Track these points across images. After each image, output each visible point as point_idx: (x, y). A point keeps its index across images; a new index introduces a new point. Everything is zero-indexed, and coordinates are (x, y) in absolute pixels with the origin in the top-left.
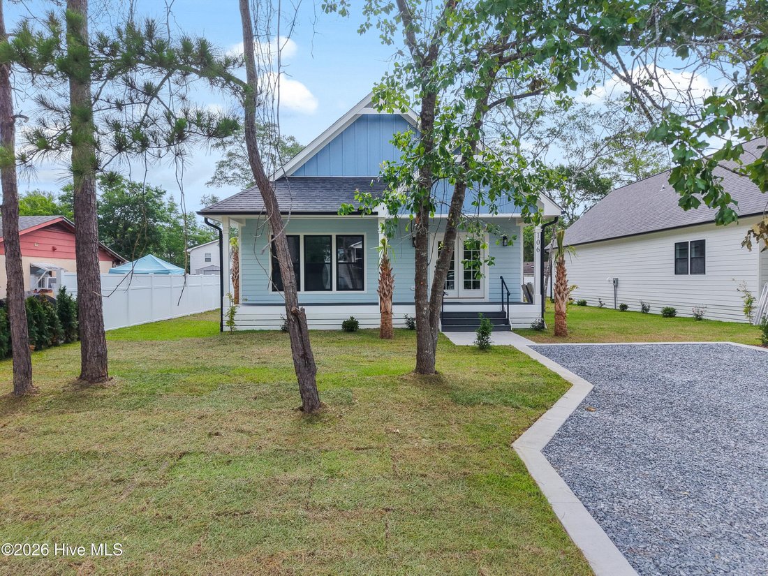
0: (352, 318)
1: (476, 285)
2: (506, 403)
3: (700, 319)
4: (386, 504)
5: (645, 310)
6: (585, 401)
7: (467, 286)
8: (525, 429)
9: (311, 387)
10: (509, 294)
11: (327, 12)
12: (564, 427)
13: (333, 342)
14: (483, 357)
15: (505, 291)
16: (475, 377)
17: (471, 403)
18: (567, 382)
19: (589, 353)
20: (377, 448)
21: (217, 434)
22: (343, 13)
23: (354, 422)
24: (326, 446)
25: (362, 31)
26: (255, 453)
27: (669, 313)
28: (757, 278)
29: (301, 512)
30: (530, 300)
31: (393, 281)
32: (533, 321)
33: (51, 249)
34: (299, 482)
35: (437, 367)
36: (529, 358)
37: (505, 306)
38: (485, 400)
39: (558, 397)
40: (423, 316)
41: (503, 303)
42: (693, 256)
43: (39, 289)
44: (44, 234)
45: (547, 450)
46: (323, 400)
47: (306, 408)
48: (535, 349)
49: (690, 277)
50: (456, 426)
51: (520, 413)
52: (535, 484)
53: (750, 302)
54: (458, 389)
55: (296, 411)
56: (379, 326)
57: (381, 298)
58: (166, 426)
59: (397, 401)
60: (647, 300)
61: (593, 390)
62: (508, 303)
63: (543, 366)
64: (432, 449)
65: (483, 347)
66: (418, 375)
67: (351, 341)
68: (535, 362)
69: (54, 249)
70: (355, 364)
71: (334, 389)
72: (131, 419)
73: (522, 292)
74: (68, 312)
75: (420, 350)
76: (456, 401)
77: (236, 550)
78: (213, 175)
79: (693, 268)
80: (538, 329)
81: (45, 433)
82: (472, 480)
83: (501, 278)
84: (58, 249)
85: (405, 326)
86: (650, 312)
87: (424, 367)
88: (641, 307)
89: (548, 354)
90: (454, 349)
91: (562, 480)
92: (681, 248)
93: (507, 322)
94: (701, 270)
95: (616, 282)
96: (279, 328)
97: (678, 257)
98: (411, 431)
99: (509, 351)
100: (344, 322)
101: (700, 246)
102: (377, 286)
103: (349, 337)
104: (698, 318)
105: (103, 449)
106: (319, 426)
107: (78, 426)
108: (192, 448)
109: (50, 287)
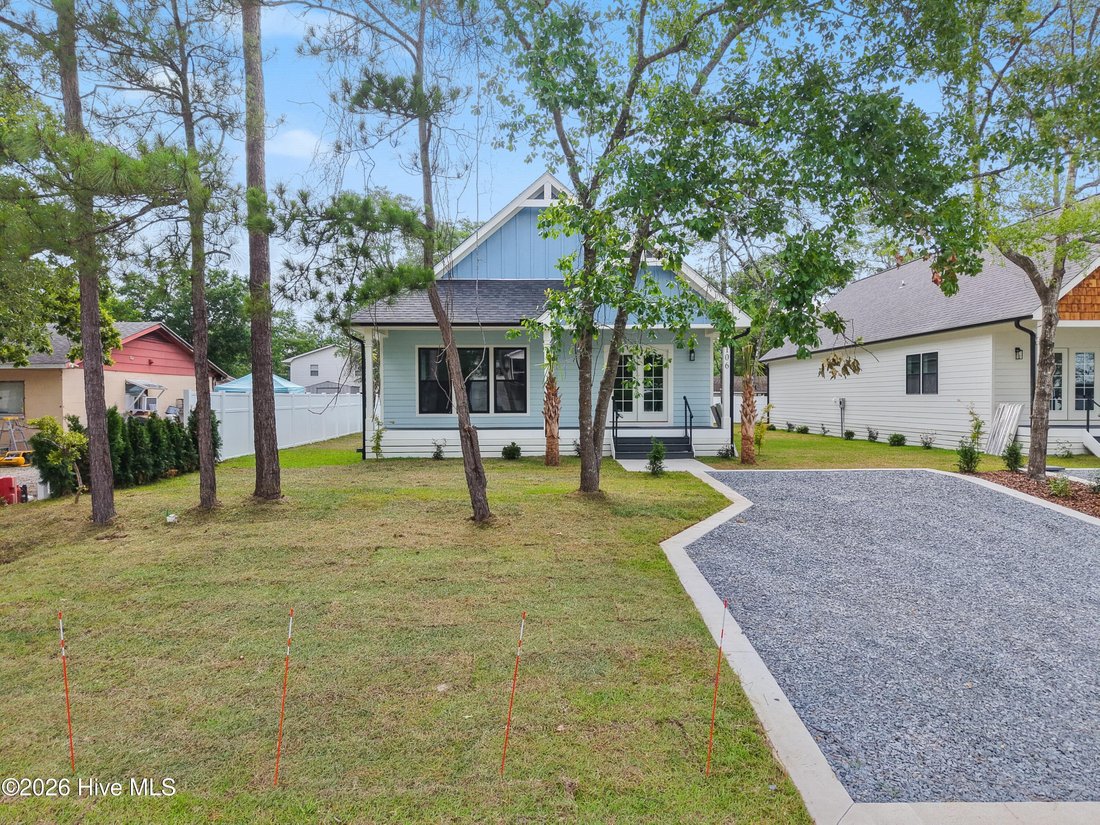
0: (513, 444)
1: (659, 407)
2: (662, 515)
3: (929, 448)
4: (550, 575)
5: (872, 438)
6: (739, 515)
7: (648, 407)
8: (674, 534)
9: (481, 498)
10: (691, 417)
11: (495, 148)
12: (711, 533)
13: (493, 468)
14: (653, 483)
15: (688, 414)
16: (640, 497)
17: (629, 515)
18: (728, 501)
19: (767, 478)
20: (542, 544)
21: (401, 536)
22: (511, 148)
23: (521, 528)
24: (499, 543)
25: (529, 160)
26: (438, 547)
27: (898, 441)
28: (989, 399)
29: (484, 579)
30: (719, 425)
31: (560, 401)
32: (720, 447)
33: (147, 362)
34: (478, 563)
35: (600, 487)
36: (702, 482)
37: (689, 431)
38: (643, 512)
39: (715, 512)
40: (587, 435)
41: (686, 428)
42: (926, 372)
43: (135, 411)
44: (141, 344)
45: (689, 547)
46: (493, 510)
47: (477, 518)
48: (713, 475)
49: (921, 397)
50: (612, 531)
51: (674, 523)
52: (670, 565)
53: (978, 426)
54: (620, 505)
55: (468, 520)
56: (544, 454)
57: (547, 421)
58: (352, 530)
59: (561, 513)
60: (875, 426)
61: (753, 508)
62: (691, 428)
63: (711, 488)
64: (589, 545)
65: (656, 473)
66: (582, 493)
67: (513, 468)
68: (706, 485)
69: (150, 363)
70: (519, 486)
71: (501, 505)
72: (316, 526)
73: (712, 415)
75: (584, 468)
76: (616, 513)
77: (439, 597)
79: (926, 385)
80: (726, 456)
81: (248, 536)
82: (618, 563)
83: (685, 398)
84: (155, 362)
85: (575, 454)
86: (878, 440)
87: (588, 486)
88: (868, 434)
89: (723, 479)
90: (625, 474)
91: (694, 565)
92: (913, 362)
93: (689, 448)
94: (932, 388)
95: (842, 403)
96: (431, 455)
97: (910, 373)
98: (572, 534)
99: (685, 476)
100: (505, 448)
101: (932, 359)
102: (542, 407)
103: (511, 464)
104: (927, 446)
105: (306, 545)
106: (490, 531)
107: (273, 531)
108: (383, 544)
109: (148, 408)
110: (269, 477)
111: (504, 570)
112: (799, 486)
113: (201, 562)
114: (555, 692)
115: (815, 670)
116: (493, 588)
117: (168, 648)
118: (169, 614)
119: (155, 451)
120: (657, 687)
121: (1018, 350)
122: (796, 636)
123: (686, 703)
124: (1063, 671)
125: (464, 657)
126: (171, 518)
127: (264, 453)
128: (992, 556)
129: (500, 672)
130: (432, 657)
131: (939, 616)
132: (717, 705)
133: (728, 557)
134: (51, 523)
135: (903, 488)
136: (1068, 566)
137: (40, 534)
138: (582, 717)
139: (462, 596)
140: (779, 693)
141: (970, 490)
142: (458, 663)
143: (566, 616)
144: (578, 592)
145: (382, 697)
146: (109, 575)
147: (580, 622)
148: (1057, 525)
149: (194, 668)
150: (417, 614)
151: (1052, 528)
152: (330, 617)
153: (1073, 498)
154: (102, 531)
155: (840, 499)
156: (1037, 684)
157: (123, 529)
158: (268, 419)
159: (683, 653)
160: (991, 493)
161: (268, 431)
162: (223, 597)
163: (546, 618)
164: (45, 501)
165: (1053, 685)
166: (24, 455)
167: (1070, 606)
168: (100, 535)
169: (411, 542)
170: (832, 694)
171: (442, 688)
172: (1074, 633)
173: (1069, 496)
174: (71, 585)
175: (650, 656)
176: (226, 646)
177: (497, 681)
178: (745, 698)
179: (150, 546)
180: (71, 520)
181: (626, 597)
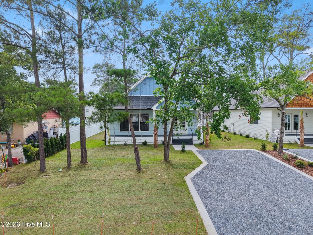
0: (145, 141)
2: (185, 168)
4: (157, 188)
5: (241, 135)
6: (204, 167)
8: (188, 174)
9: (139, 165)
12: (197, 173)
13: (140, 149)
14: (184, 155)
16: (179, 161)
17: (177, 168)
18: (202, 162)
19: (212, 153)
20: (155, 178)
21: (119, 176)
23: (149, 173)
24: (144, 178)
26: (129, 179)
27: (248, 136)
28: (271, 127)
29: (141, 190)
31: (158, 130)
32: (200, 141)
34: (140, 185)
35: (169, 158)
36: (195, 155)
37: (192, 137)
38: (180, 167)
39: (198, 166)
40: (166, 146)
45: (192, 178)
46: (142, 168)
47: (138, 170)
48: (198, 151)
49: (254, 125)
50: (172, 174)
51: (188, 170)
52: (187, 185)
53: (268, 135)
54: (174, 164)
55: (136, 170)
56: (154, 143)
58: (107, 174)
59: (159, 168)
60: (242, 131)
61: (208, 165)
63: (198, 157)
64: (167, 178)
65: (183, 151)
66: (164, 161)
68: (196, 156)
70: (148, 157)
71: (144, 165)
72: (98, 172)
74: (63, 141)
75: (165, 154)
76: (173, 167)
77: (131, 196)
78: (92, 83)
79: (255, 122)
80: (201, 144)
81: (81, 176)
82: (174, 184)
83: (191, 128)
85: (161, 143)
86: (243, 135)
87: (166, 158)
88: (240, 133)
89: (200, 153)
90: (175, 152)
91: (193, 184)
93: (192, 142)
96: (123, 144)
98: (162, 175)
99: (191, 152)
100: (143, 142)
103: (145, 147)
104: (255, 138)
105: (96, 179)
106: (142, 174)
107: (87, 174)
108: (115, 179)
109: (46, 129)
110: (84, 158)
111: (146, 187)
112: (220, 156)
113: (70, 184)
114: (161, 224)
115: (220, 217)
116: (144, 193)
117: (68, 212)
118: (66, 202)
119: (52, 147)
120: (184, 223)
121: (278, 114)
122: (216, 207)
123: (190, 227)
124: (277, 216)
125: (139, 214)
126: (60, 170)
127: (83, 152)
128: (266, 181)
129: (147, 218)
130: (131, 214)
131: (251, 200)
132: (197, 228)
133: (201, 182)
134: (29, 172)
135: (246, 157)
136: (284, 184)
137: (27, 175)
138: (167, 231)
139: (136, 195)
140: (212, 224)
141: (263, 158)
142: (137, 216)
143: (162, 202)
144: (165, 194)
145: (121, 226)
146: (49, 189)
147: (165, 204)
148: (283, 170)
149: (75, 218)
150: (126, 201)
151: (282, 171)
152: (105, 202)
153: (289, 160)
154: (43, 174)
155: (230, 161)
156: (271, 220)
157: (48, 173)
158: (84, 143)
159: (190, 213)
160: (269, 159)
161: (84, 146)
162: (78, 196)
163: (157, 202)
164: (26, 164)
165: (274, 221)
166: (14, 145)
167: (282, 197)
168: (43, 175)
169: (122, 178)
170: (224, 224)
171: (134, 223)
172: (281, 205)
173: (288, 160)
174: (40, 192)
175: (182, 213)
176: (82, 211)
177: (147, 221)
178: (204, 226)
179: (56, 179)
180: (34, 171)
181: (176, 196)
